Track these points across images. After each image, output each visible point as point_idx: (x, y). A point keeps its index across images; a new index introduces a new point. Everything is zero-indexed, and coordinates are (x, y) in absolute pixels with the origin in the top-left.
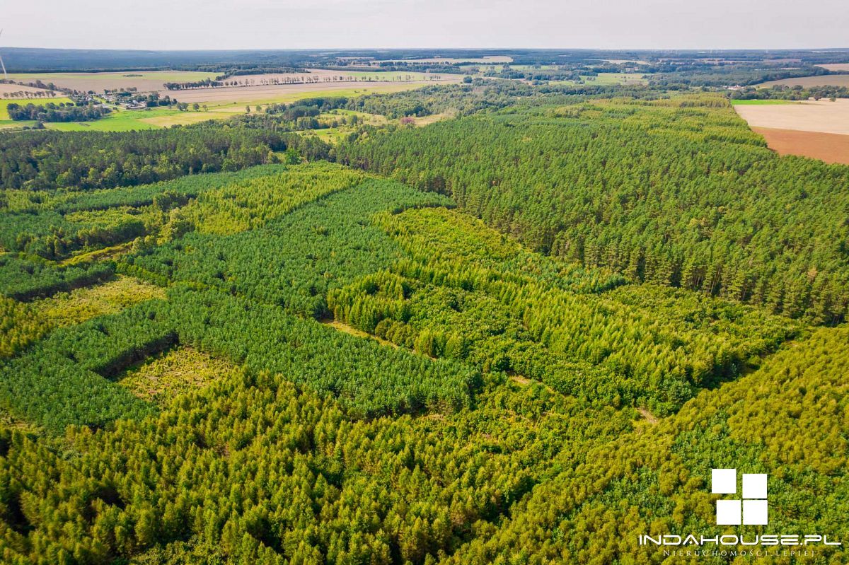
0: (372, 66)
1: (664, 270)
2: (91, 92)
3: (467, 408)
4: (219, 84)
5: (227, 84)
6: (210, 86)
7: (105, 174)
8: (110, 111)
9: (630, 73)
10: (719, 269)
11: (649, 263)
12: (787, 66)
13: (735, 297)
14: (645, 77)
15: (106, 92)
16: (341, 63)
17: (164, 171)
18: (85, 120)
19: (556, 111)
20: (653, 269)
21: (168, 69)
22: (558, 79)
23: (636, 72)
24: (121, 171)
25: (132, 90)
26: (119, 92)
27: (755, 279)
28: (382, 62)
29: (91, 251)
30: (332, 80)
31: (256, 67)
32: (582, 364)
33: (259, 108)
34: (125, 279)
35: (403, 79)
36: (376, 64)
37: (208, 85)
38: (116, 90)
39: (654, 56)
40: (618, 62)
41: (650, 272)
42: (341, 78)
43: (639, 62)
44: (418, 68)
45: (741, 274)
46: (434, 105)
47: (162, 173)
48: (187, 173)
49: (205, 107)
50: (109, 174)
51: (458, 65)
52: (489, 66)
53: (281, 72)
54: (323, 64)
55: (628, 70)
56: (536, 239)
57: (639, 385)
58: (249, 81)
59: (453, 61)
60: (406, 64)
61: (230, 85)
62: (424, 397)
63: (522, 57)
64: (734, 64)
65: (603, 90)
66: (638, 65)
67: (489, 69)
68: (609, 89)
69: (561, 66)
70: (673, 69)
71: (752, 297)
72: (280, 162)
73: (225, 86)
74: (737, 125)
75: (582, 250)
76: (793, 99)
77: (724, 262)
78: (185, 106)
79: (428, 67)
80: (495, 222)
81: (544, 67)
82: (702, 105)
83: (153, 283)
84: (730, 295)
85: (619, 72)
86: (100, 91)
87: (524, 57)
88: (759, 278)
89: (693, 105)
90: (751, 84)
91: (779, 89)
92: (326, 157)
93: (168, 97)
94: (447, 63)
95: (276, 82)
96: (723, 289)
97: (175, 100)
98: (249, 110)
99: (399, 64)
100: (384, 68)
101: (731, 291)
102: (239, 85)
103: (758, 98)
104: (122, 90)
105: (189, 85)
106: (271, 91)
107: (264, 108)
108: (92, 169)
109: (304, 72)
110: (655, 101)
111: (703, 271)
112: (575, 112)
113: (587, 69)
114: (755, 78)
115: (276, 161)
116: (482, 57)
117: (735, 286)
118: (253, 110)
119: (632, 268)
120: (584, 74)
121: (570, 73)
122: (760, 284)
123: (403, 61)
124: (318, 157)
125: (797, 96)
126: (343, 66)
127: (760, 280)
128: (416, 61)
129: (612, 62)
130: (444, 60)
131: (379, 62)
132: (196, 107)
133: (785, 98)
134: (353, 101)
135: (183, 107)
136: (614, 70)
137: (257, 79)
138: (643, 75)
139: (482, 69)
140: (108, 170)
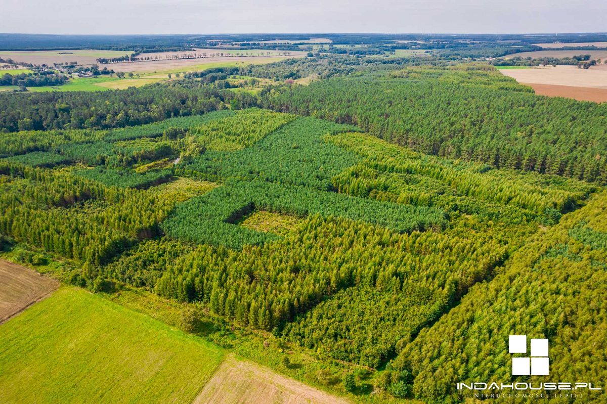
0: (235, 46)
1: (512, 161)
2: (44, 65)
3: (449, 228)
4: (136, 59)
5: (142, 59)
6: (130, 61)
7: (118, 118)
8: (68, 79)
9: (415, 49)
10: (545, 158)
11: (502, 157)
12: (514, 45)
13: (555, 173)
14: (427, 52)
15: (55, 65)
16: (212, 44)
17: (156, 115)
18: (54, 85)
19: (392, 74)
20: (505, 161)
21: (88, 48)
22: (370, 54)
23: (419, 49)
24: (127, 116)
25: (74, 63)
26: (64, 65)
27: (567, 162)
28: (242, 43)
29: (144, 164)
30: (216, 56)
31: (154, 47)
32: (498, 204)
33: (178, 75)
34: (183, 179)
35: (265, 54)
36: (237, 45)
37: (128, 60)
38: (62, 64)
39: (427, 38)
40: (406, 42)
41: (503, 162)
42: (222, 54)
43: (419, 42)
44: (269, 47)
45: (558, 160)
46: (301, 72)
47: (155, 117)
48: (169, 116)
49: (138, 75)
50: (120, 118)
51: (296, 44)
52: (320, 45)
53: (175, 51)
54: (199, 45)
55: (414, 47)
56: (428, 148)
57: (533, 213)
58: (158, 57)
59: (293, 42)
60: (259, 44)
61: (144, 60)
62: (424, 224)
63: (337, 39)
64: (480, 43)
65: (407, 61)
66: (419, 44)
67: (320, 47)
68: (411, 60)
69: (369, 45)
70: (443, 47)
71: (565, 172)
72: (227, 108)
73: (140, 60)
74: (510, 81)
75: (460, 151)
76: (530, 65)
77: (547, 154)
78: (123, 74)
79: (277, 47)
80: (396, 139)
81: (357, 46)
82: (479, 69)
83: (206, 180)
84: (551, 173)
85: (408, 49)
86: (51, 64)
87: (338, 39)
88: (568, 161)
89: (473, 69)
90: (499, 56)
91: (519, 59)
92: (255, 105)
93: (106, 69)
94: (288, 43)
95: (177, 57)
96: (547, 169)
97: (112, 70)
98: (170, 77)
99: (254, 44)
100: (244, 47)
101: (553, 170)
102: (151, 60)
103: (508, 65)
104: (67, 63)
105: (114, 60)
106: (176, 64)
107: (182, 75)
108: (109, 115)
109: (191, 50)
110: (447, 67)
111: (535, 161)
112: (405, 75)
113: (386, 47)
114: (500, 53)
115: (225, 108)
116: (309, 39)
117: (556, 167)
118: (174, 76)
119: (492, 160)
120: (386, 50)
121: (378, 50)
122: (569, 165)
123: (257, 42)
124: (250, 105)
125: (531, 63)
126: (213, 46)
127: (570, 162)
128: (265, 42)
129: (400, 42)
130: (286, 41)
131: (239, 43)
132: (131, 75)
133: (525, 65)
134: (243, 70)
135: (121, 75)
136: (404, 47)
137: (163, 55)
138: (426, 50)
139: (315, 47)
140: (120, 115)
